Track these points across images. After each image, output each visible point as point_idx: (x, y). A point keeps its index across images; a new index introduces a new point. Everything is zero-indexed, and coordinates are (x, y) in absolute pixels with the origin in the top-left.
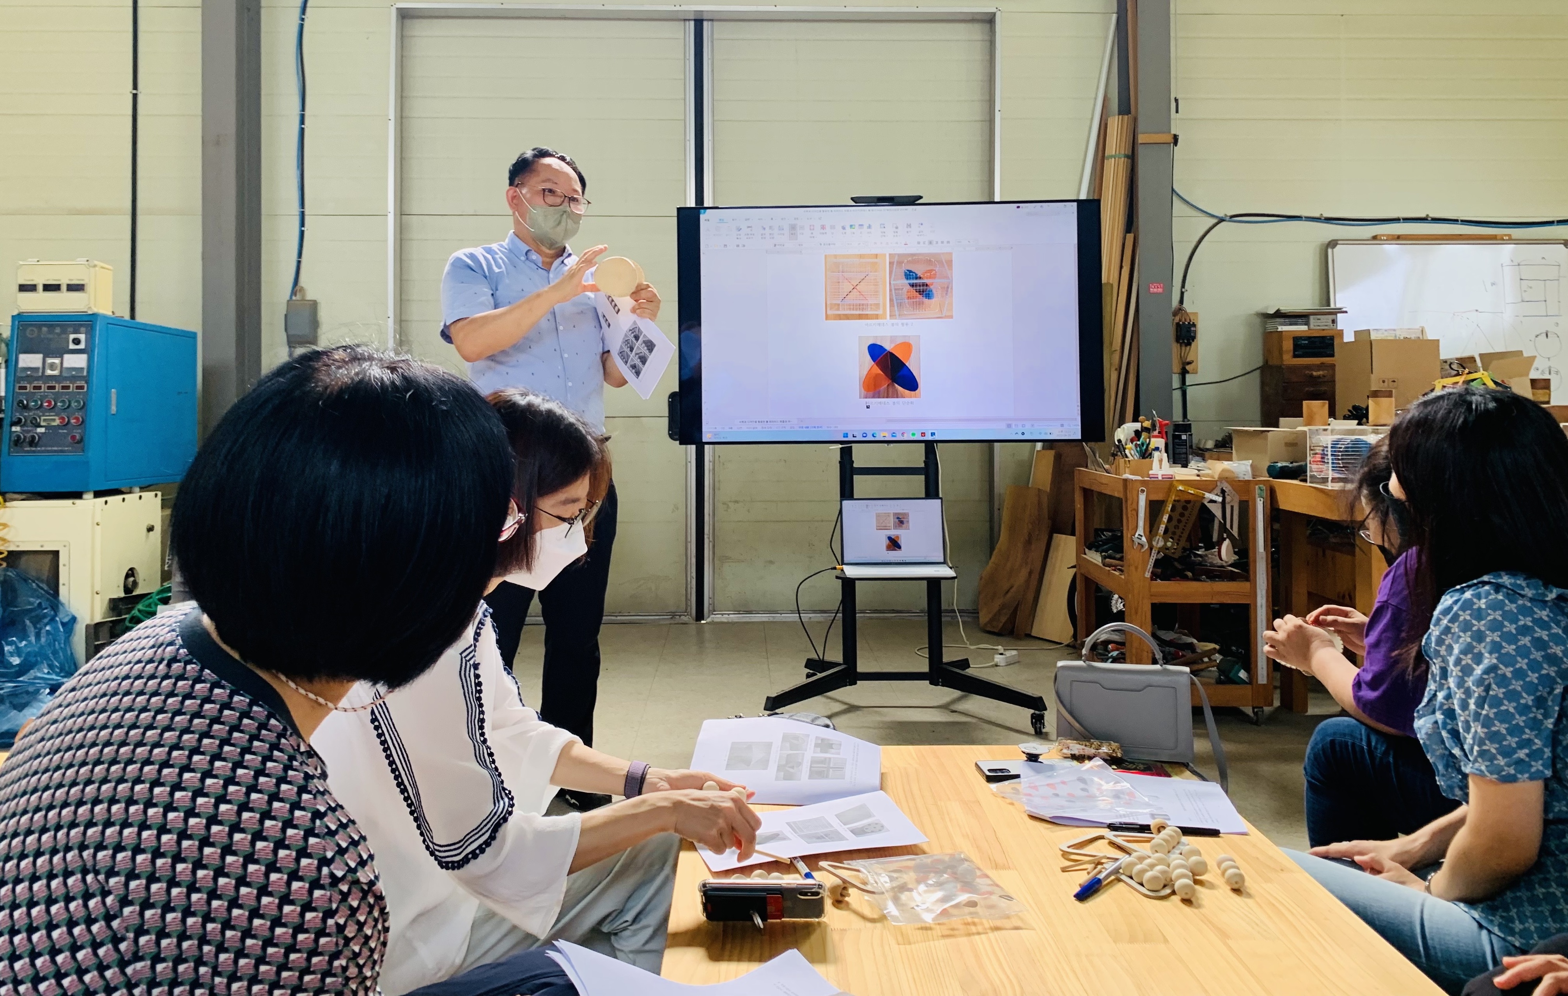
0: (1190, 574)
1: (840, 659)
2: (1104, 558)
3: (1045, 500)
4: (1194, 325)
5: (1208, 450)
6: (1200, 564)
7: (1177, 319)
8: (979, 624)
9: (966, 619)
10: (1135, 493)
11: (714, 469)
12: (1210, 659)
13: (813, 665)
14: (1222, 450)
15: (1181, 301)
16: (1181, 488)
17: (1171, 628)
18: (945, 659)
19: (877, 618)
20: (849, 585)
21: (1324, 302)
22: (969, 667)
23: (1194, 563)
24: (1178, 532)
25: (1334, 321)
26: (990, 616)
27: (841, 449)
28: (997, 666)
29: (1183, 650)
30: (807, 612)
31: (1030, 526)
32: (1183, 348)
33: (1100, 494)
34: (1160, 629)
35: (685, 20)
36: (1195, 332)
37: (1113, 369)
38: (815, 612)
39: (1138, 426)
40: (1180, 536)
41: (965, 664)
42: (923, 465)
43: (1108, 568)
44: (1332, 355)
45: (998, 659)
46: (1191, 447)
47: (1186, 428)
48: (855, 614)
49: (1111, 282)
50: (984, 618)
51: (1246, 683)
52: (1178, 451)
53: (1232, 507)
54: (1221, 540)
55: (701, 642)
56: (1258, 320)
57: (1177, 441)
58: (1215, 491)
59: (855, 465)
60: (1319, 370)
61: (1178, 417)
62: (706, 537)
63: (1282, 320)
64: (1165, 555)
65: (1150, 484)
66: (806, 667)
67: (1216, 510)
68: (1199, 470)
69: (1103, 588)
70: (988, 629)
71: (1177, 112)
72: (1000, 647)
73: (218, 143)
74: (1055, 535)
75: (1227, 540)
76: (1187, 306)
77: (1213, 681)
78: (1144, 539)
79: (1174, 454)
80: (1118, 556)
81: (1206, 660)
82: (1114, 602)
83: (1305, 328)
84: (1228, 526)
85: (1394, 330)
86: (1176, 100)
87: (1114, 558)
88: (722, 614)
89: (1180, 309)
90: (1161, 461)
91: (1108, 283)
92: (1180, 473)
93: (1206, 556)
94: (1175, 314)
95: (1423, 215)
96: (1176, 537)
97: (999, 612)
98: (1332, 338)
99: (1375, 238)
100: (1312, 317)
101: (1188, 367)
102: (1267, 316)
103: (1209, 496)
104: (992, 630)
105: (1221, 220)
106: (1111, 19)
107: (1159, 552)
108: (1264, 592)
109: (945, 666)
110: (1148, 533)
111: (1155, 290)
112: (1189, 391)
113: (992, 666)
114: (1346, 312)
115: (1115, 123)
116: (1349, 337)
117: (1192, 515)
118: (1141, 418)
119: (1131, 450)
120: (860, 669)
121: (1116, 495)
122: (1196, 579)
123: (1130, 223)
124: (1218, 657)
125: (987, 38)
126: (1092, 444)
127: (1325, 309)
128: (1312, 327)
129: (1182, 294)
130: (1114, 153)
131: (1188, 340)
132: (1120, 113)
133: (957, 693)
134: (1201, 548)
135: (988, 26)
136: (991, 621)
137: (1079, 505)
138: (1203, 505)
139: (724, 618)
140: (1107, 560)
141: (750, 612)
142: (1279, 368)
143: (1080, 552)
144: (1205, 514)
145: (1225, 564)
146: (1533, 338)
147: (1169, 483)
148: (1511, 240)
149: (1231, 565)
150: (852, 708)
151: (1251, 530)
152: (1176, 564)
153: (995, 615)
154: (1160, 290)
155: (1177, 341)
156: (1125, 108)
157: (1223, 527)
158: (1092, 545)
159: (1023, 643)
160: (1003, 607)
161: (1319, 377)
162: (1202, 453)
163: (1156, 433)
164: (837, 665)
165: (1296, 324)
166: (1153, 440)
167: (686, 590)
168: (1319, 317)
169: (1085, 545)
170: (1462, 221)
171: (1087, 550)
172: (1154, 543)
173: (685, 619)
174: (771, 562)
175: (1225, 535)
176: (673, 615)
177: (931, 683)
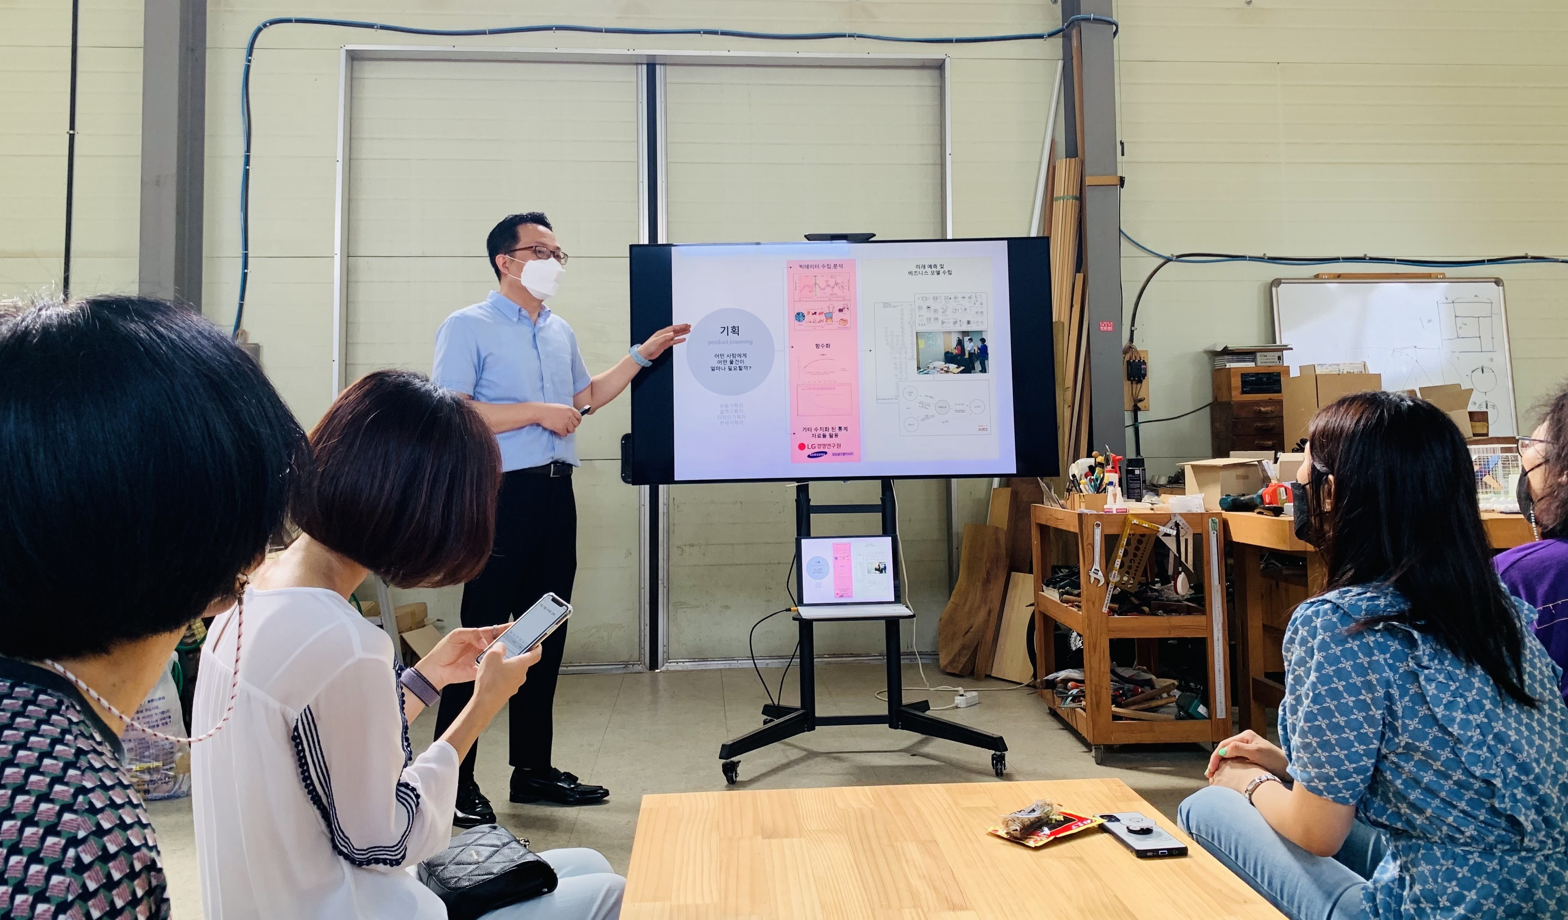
0: (1146, 609)
1: (798, 704)
2: (1061, 594)
3: (1002, 538)
4: (1144, 363)
5: (1161, 486)
6: (1157, 599)
7: (1127, 357)
8: (939, 666)
9: (925, 661)
10: (1090, 528)
11: (668, 513)
12: (1169, 695)
13: (771, 711)
14: (1174, 486)
15: (1131, 340)
16: (1135, 521)
17: (1130, 665)
18: (905, 701)
19: (836, 663)
20: (806, 626)
21: (1270, 339)
22: (929, 709)
23: (1150, 598)
24: (1134, 565)
25: (1279, 358)
26: (951, 657)
27: (797, 487)
28: (957, 707)
29: (1142, 686)
30: (763, 658)
31: (988, 564)
32: (1134, 385)
33: (1058, 531)
34: (1119, 665)
35: (637, 64)
36: (1145, 369)
37: (1066, 406)
38: (771, 657)
39: (1091, 461)
40: (1136, 571)
41: (925, 706)
42: (880, 503)
43: (1066, 605)
44: (1279, 391)
45: (958, 700)
46: (1144, 482)
47: (1139, 462)
48: (812, 659)
49: (1062, 321)
50: (944, 660)
51: (1206, 718)
52: (1132, 486)
53: (1186, 540)
54: (1177, 574)
55: (655, 690)
56: (1206, 358)
57: (1129, 476)
58: (1170, 525)
59: (811, 504)
60: (1267, 406)
61: (1131, 454)
62: (660, 582)
63: (1230, 357)
64: (1122, 591)
65: (1105, 518)
66: (763, 713)
67: (1171, 544)
68: (1153, 504)
69: (1062, 627)
70: (948, 671)
71: (1123, 154)
72: (960, 688)
73: (158, 183)
74: (1013, 573)
75: (1183, 573)
76: (1137, 344)
77: (1173, 717)
78: (1100, 573)
79: (1128, 489)
80: (1076, 592)
81: (1165, 695)
82: (1072, 640)
83: (1252, 364)
84: (1183, 559)
85: (1338, 365)
86: (1122, 143)
87: (1071, 594)
88: (677, 663)
89: (1130, 347)
90: (1115, 495)
91: (1059, 321)
92: (1134, 507)
93: (1162, 590)
94: (1125, 352)
95: (1361, 255)
96: (1132, 571)
97: (959, 653)
98: (1279, 375)
99: (1317, 276)
100: (1258, 354)
101: (1139, 405)
102: (1214, 354)
103: (1163, 529)
104: (952, 671)
105: (1168, 260)
106: (1057, 65)
107: (1115, 587)
108: (1220, 626)
109: (904, 709)
110: (1104, 568)
111: (1105, 328)
112: (1141, 427)
113: (953, 708)
114: (1291, 349)
115: (1063, 165)
116: (1294, 373)
117: (1148, 548)
118: (1094, 453)
119: (1084, 484)
120: (818, 714)
121: (1072, 530)
122: (1153, 613)
123: (1080, 264)
124: (1177, 693)
125: (937, 84)
126: (1047, 479)
127: (1271, 346)
128: (1259, 364)
129: (1132, 332)
130: (1062, 195)
131: (1139, 377)
132: (1067, 156)
133: (916, 737)
134: (1157, 582)
135: (936, 73)
136: (951, 662)
137: (1036, 542)
138: (1158, 539)
139: (679, 667)
140: (1065, 596)
141: (705, 660)
142: (1228, 405)
143: (1038, 590)
144: (1160, 548)
145: (1181, 599)
146: (1469, 373)
147: (1123, 517)
148: (1444, 279)
149: (1187, 600)
150: (811, 755)
151: (1205, 563)
152: (1133, 599)
153: (955, 656)
154: (1110, 328)
155: (1129, 379)
156: (1072, 151)
157: (1178, 559)
158: (1051, 582)
159: (982, 684)
160: (963, 647)
161: (1266, 413)
162: (1155, 489)
163: (1109, 467)
164: (796, 710)
165: (1245, 361)
166: (1106, 474)
167: (640, 637)
168: (1265, 354)
169: (1043, 582)
170: (1398, 260)
171: (1044, 587)
172: (1111, 579)
173: (639, 668)
174: (727, 607)
175: (1180, 569)
176: (626, 664)
177: (890, 727)
